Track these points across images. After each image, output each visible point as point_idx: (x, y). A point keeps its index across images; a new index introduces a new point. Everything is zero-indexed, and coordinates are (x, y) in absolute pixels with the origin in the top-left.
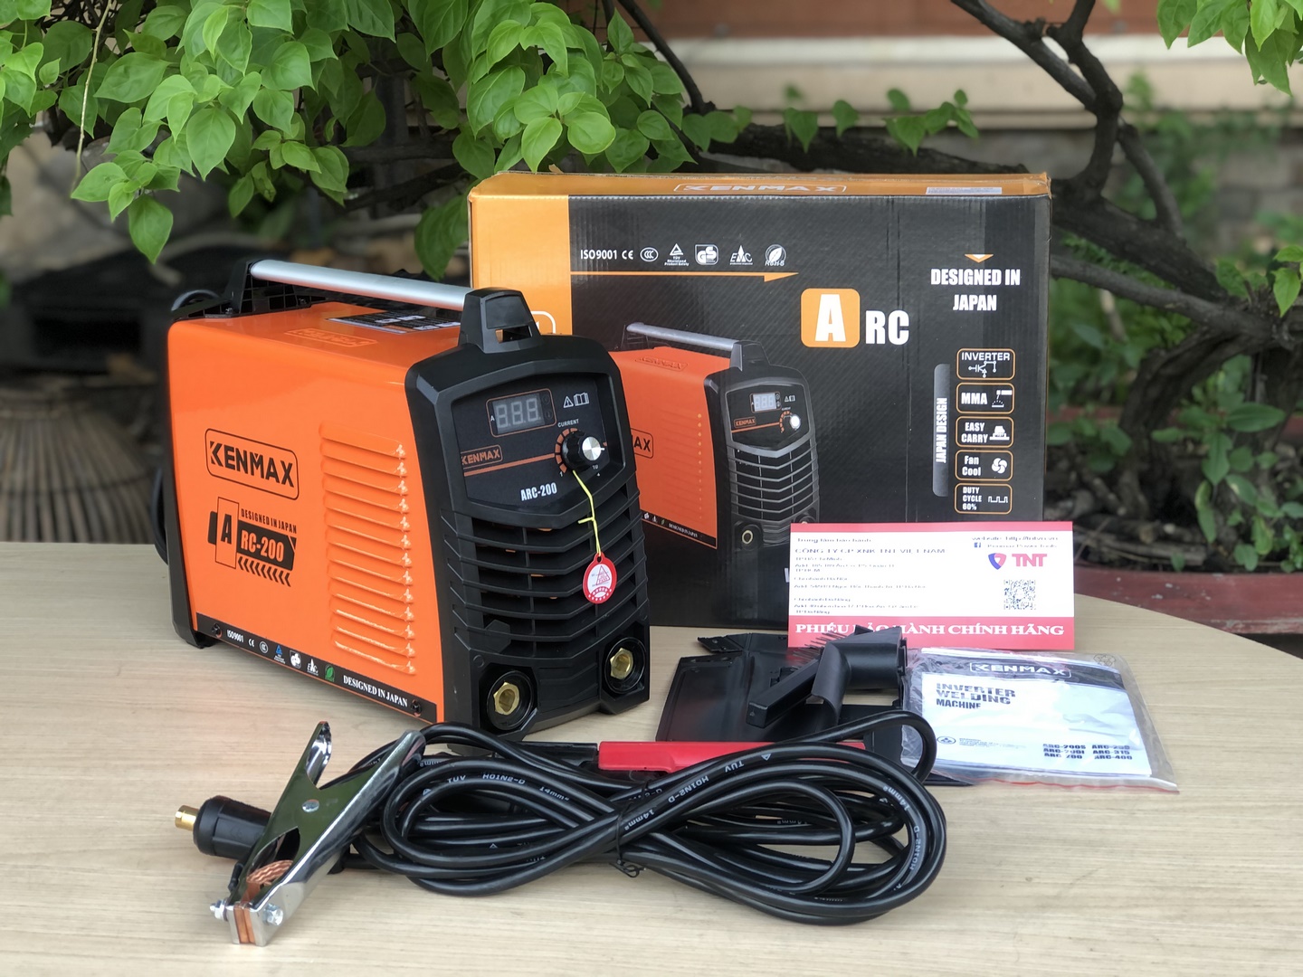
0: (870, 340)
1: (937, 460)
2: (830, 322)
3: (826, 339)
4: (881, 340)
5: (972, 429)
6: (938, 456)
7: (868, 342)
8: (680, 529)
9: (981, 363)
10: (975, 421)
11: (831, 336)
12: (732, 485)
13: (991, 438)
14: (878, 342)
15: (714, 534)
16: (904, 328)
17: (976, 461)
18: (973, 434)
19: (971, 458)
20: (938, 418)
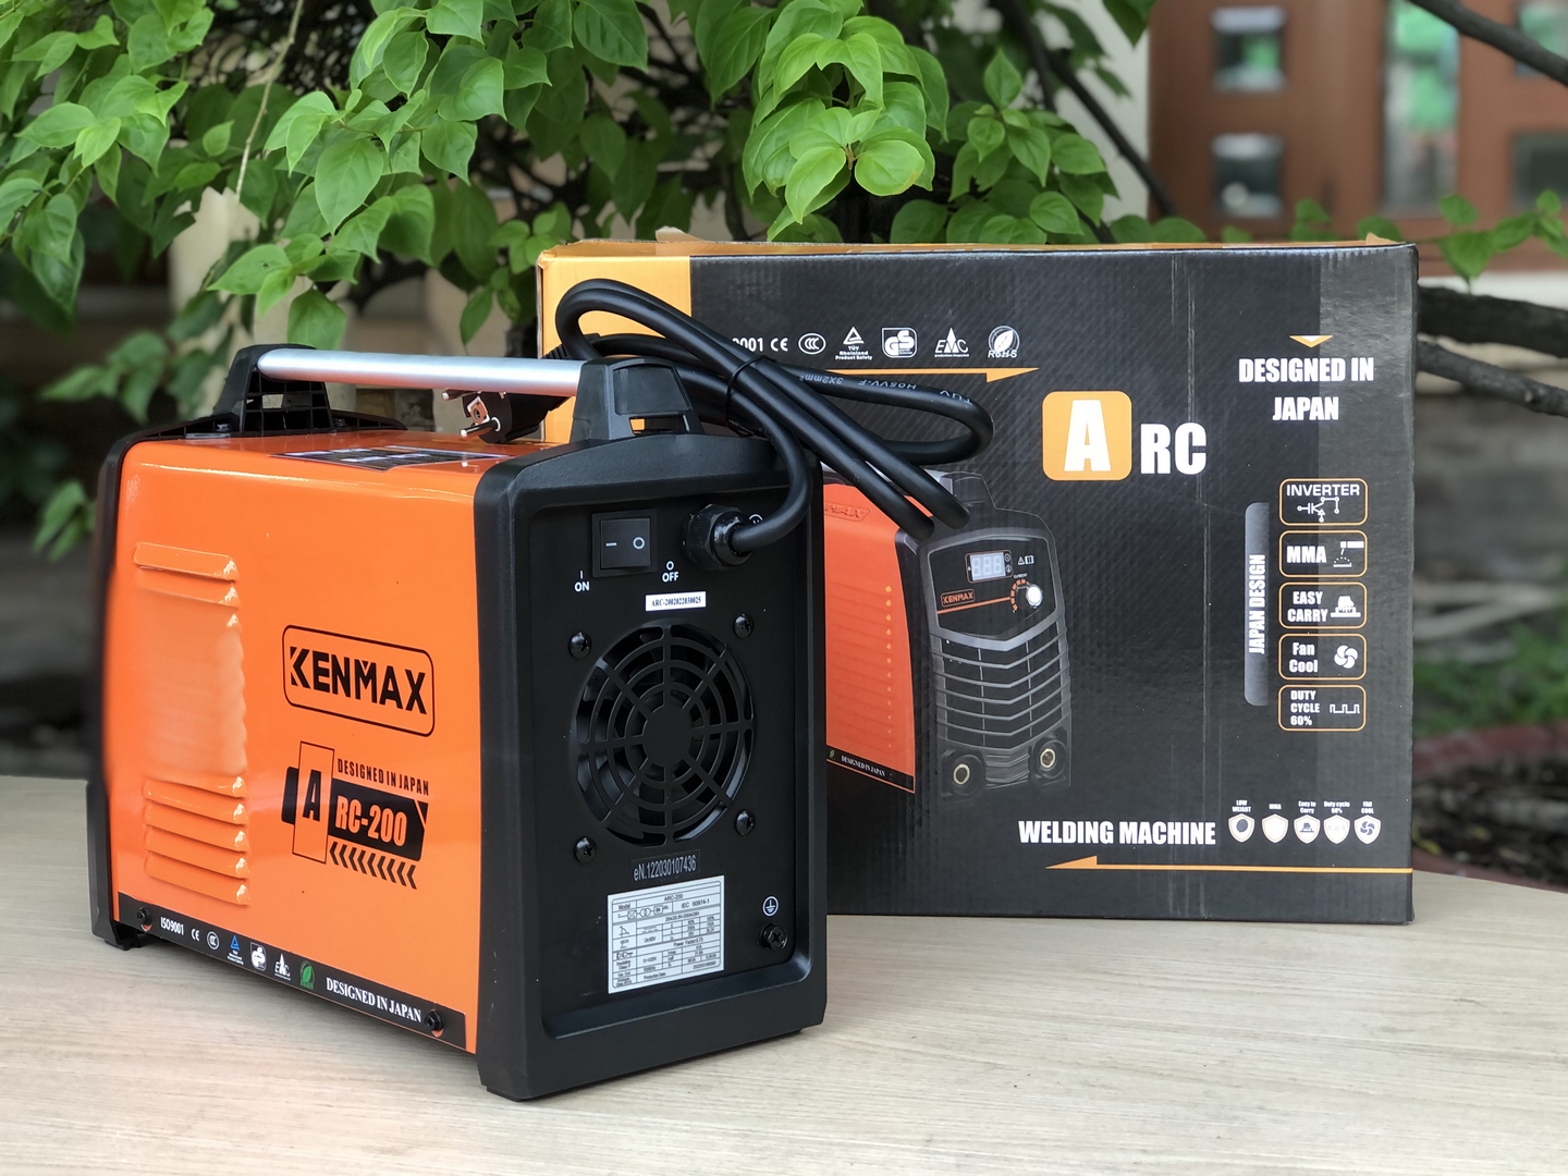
0: (1147, 468)
1: (1251, 650)
2: (1087, 442)
3: (1080, 468)
4: (1164, 469)
5: (1303, 600)
6: (1252, 643)
7: (1143, 471)
8: (859, 764)
9: (1316, 500)
10: (1307, 588)
11: (1088, 462)
12: (939, 694)
13: (1333, 615)
14: (1160, 471)
15: (910, 771)
16: (1199, 449)
17: (1310, 650)
18: (1306, 609)
19: (1303, 646)
20: (1252, 585)
